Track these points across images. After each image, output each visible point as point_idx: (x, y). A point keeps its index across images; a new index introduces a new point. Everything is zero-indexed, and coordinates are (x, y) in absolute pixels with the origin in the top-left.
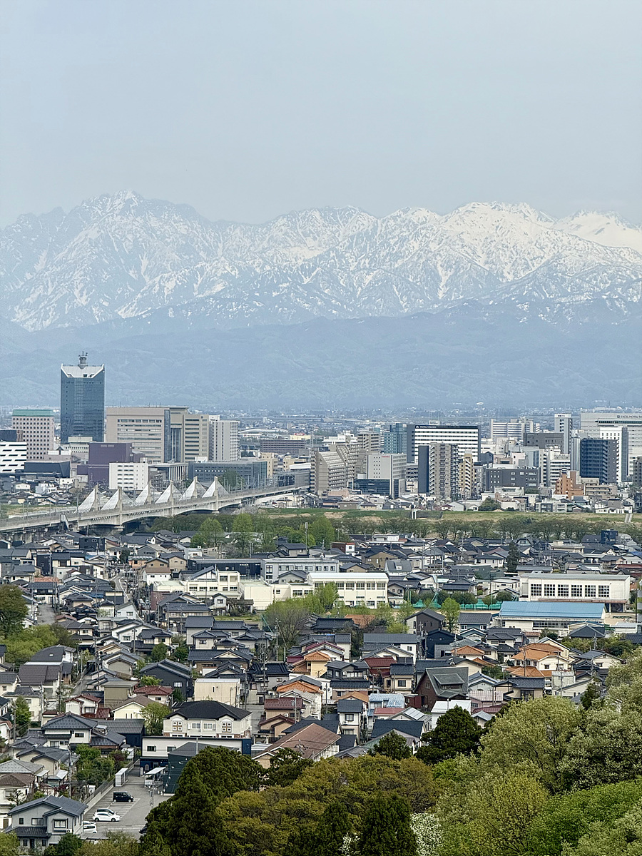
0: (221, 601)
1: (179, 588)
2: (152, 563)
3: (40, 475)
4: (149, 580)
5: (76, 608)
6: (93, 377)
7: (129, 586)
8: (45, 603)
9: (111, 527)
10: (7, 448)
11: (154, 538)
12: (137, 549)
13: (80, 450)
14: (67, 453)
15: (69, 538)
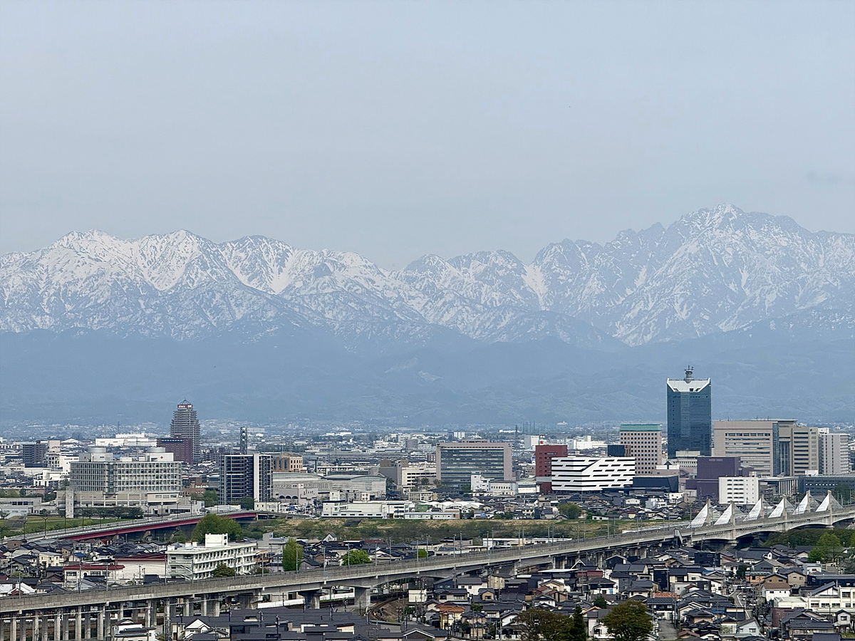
0: (845, 618)
1: (801, 604)
2: (770, 579)
3: (649, 490)
4: (769, 596)
5: (698, 625)
6: (699, 391)
7: (748, 602)
8: (664, 619)
9: (725, 542)
10: (616, 462)
11: (770, 553)
12: (754, 564)
13: (688, 465)
14: (675, 467)
15: (684, 553)
